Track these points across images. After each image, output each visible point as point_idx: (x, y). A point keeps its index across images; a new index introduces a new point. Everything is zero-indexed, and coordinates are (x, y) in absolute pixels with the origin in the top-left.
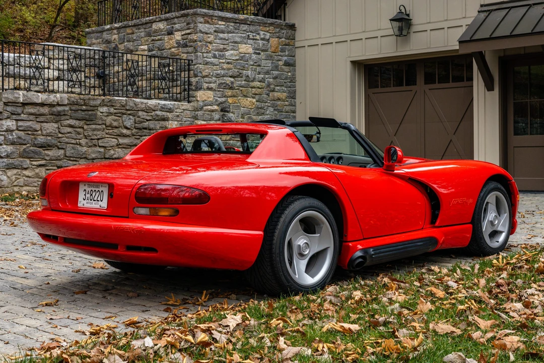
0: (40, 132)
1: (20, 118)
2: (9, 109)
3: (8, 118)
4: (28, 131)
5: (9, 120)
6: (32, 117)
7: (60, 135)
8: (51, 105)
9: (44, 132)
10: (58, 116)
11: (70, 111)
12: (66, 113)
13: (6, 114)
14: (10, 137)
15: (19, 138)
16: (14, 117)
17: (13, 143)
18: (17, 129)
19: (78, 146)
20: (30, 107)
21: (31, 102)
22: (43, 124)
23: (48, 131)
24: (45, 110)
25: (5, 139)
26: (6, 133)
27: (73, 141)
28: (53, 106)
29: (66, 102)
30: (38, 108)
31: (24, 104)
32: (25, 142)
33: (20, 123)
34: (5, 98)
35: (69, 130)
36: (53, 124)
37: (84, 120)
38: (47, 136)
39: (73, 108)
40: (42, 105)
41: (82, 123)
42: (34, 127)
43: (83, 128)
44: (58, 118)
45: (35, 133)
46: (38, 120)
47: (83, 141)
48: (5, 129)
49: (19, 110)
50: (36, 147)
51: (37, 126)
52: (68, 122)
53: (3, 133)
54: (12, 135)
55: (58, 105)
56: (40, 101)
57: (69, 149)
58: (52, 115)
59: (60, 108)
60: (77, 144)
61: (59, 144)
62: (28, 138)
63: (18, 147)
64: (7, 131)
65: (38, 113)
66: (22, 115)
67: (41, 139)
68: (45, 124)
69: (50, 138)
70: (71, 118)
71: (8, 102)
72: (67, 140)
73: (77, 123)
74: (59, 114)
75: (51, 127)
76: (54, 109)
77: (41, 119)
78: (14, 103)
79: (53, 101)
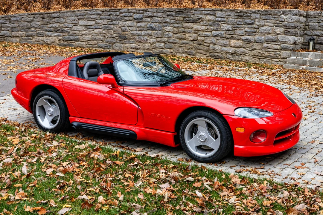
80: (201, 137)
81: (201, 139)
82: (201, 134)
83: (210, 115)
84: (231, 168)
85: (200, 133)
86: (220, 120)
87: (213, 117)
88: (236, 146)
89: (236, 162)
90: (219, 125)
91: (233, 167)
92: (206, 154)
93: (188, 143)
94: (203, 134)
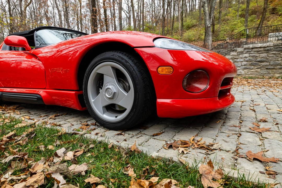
0: (259, 57)
1: (251, 53)
2: (246, 50)
3: (246, 53)
4: (254, 57)
5: (246, 54)
6: (255, 52)
7: (268, 57)
8: (264, 47)
9: (261, 57)
10: (267, 51)
11: (274, 49)
12: (272, 49)
13: (245, 52)
14: (246, 59)
15: (250, 59)
16: (248, 53)
17: (247, 61)
18: (249, 57)
19: (277, 61)
20: (255, 49)
21: (255, 47)
22: (260, 54)
23: (262, 56)
24: (262, 49)
25: (244, 60)
26: (245, 58)
27: (274, 59)
28: (266, 47)
29: (272, 45)
30: (258, 49)
31: (252, 48)
32: (252, 61)
33: (250, 55)
34: (245, 47)
35: (273, 55)
36: (265, 54)
37: (281, 51)
38: (262, 58)
39: (275, 47)
40: (260, 48)
41: (279, 52)
42: (256, 55)
43: (280, 54)
44: (267, 52)
45: (257, 57)
46: (258, 53)
47: (280, 59)
48: (244, 57)
49: (250, 50)
50: (256, 62)
51: (258, 55)
52: (272, 52)
53: (244, 58)
54: (247, 59)
55: (268, 47)
56: (259, 46)
57: (272, 62)
58: (265, 51)
59: (268, 48)
60: (276, 60)
61: (267, 60)
62: (253, 59)
63: (249, 62)
64: (245, 57)
65: (258, 51)
66: (252, 52)
67: (259, 59)
68: (261, 54)
69: (262, 59)
70: (274, 51)
71: (246, 48)
72: (271, 59)
73: (277, 52)
74: (268, 50)
75: (264, 55)
76: (266, 49)
77: (260, 52)
78: (248, 48)
79: (265, 46)
80: (107, 91)
81: (108, 94)
82: (108, 87)
83: (117, 55)
84: (155, 137)
85: (106, 86)
86: (131, 59)
87: (121, 56)
88: (159, 100)
89: (162, 127)
90: (131, 67)
91: (157, 135)
92: (116, 117)
93: (93, 102)
94: (110, 87)
